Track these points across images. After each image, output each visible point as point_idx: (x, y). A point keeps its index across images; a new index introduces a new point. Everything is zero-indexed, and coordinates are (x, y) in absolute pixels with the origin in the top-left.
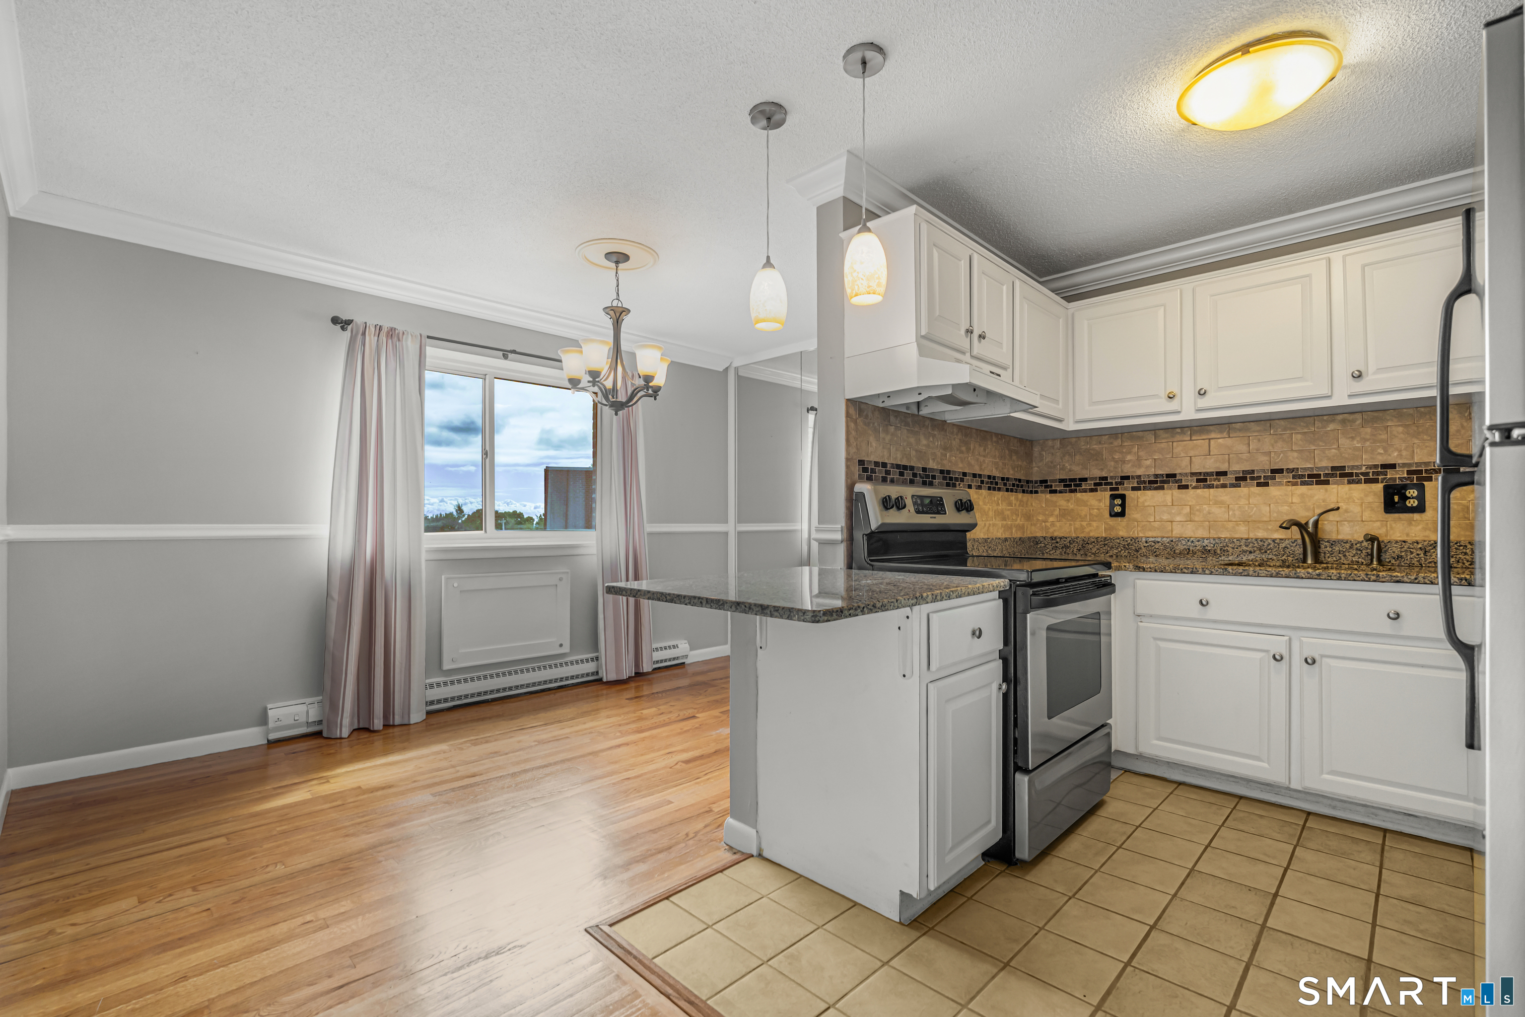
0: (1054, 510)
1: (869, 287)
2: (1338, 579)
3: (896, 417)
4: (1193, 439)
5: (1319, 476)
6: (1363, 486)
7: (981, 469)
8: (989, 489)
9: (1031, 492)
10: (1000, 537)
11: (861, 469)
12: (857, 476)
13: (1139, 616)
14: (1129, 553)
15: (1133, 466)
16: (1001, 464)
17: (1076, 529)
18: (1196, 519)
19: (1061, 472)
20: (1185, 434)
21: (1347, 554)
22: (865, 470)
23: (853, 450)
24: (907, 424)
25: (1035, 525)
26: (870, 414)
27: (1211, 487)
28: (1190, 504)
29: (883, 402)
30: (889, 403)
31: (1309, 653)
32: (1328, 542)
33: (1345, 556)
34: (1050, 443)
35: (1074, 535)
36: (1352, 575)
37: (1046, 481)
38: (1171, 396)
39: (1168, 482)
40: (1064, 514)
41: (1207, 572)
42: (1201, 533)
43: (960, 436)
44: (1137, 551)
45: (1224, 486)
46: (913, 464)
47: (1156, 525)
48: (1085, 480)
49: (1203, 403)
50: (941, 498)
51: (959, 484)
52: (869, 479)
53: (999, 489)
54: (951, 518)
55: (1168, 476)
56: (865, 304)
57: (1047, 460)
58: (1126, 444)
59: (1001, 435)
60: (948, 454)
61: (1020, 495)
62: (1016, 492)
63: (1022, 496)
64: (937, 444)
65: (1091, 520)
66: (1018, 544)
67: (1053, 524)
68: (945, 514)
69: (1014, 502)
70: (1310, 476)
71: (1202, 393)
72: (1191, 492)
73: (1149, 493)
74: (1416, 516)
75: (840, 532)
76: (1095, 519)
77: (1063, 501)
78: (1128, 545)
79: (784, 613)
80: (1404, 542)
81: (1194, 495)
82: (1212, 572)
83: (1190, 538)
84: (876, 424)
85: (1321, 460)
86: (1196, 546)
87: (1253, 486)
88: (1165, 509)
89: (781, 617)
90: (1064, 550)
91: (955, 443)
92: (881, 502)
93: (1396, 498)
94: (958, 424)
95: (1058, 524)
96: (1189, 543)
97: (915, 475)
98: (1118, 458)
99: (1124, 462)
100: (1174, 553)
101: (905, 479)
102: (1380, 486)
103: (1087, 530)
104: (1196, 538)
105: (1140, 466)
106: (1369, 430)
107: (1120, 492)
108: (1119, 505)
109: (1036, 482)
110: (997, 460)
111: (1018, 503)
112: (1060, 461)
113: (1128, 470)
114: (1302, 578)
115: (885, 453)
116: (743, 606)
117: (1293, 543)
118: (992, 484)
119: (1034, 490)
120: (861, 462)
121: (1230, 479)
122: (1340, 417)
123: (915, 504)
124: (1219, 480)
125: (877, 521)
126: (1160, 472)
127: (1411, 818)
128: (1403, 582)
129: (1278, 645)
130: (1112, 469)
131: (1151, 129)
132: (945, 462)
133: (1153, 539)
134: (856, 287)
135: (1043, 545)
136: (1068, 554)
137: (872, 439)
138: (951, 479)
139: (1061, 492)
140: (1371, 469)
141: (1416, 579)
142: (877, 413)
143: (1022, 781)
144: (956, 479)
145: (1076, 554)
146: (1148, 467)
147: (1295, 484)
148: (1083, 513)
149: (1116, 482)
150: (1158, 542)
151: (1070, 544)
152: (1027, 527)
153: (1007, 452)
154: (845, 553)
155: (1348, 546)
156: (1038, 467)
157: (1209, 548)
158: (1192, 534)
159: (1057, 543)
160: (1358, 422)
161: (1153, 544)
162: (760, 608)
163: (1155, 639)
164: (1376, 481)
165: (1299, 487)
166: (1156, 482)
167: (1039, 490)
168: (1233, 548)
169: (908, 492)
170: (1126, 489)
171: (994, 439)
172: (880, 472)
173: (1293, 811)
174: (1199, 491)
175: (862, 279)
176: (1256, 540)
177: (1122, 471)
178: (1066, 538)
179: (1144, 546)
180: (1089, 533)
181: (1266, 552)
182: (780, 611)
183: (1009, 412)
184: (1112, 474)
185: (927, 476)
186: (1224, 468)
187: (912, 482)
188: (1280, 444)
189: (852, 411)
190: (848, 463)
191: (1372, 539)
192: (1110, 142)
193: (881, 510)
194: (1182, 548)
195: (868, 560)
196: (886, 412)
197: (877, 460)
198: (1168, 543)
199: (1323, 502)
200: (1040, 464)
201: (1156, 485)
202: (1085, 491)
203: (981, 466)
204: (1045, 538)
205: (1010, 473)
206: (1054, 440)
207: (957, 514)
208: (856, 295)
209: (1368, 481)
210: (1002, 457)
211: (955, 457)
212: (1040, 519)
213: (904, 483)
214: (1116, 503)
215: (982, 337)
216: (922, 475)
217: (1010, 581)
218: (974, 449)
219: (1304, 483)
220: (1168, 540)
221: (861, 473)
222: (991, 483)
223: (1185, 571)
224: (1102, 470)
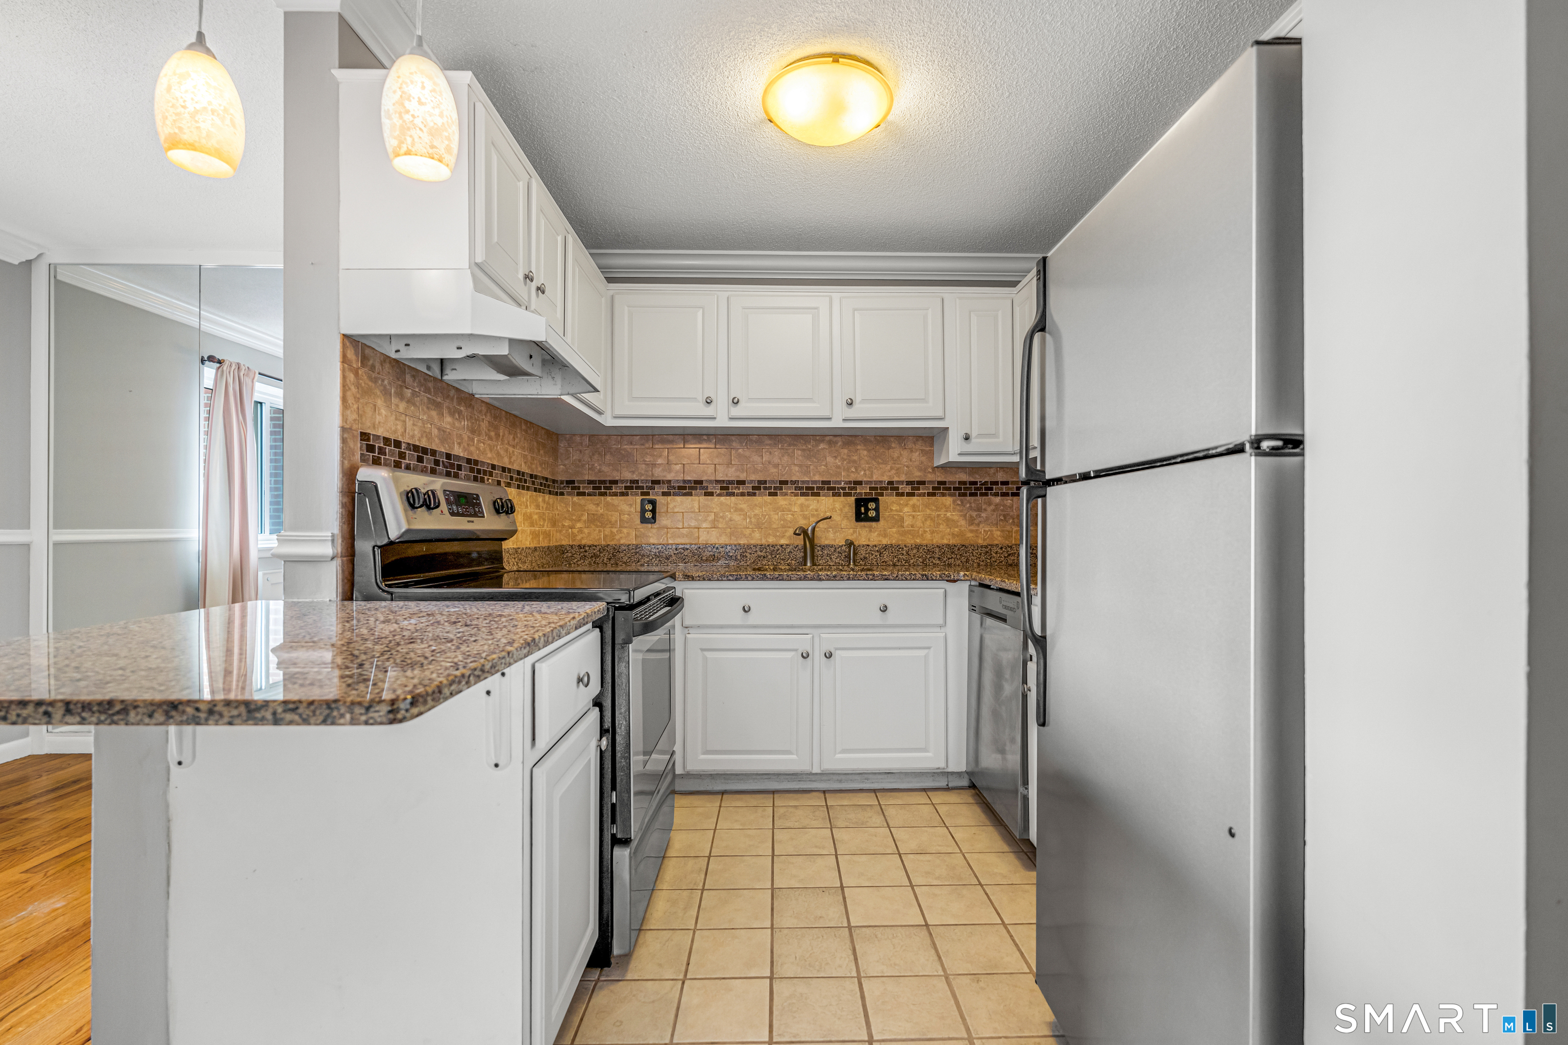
0: (582, 515)
1: (432, 147)
2: (848, 580)
3: (413, 376)
4: (717, 447)
5: (812, 488)
6: (842, 498)
7: (510, 462)
8: (518, 487)
9: (556, 494)
10: (528, 546)
11: (365, 446)
12: (358, 457)
13: (687, 627)
14: (660, 561)
15: (663, 470)
16: (529, 458)
17: (605, 536)
18: (720, 526)
19: (590, 472)
20: (711, 441)
21: (832, 557)
22: (370, 448)
23: (352, 416)
24: (427, 390)
25: (561, 531)
26: (378, 366)
27: (733, 494)
28: (715, 511)
29: (397, 351)
30: (406, 354)
31: (826, 648)
32: (820, 546)
33: (831, 558)
34: (578, 439)
35: (603, 543)
36: (857, 576)
37: (573, 482)
38: (709, 401)
39: (695, 488)
40: (594, 520)
41: (750, 578)
42: (724, 540)
43: (488, 417)
44: (668, 559)
45: (743, 494)
46: (434, 448)
47: (685, 532)
48: (615, 482)
49: (736, 411)
50: (477, 495)
51: (488, 479)
52: (376, 462)
53: (528, 489)
54: (488, 523)
55: (696, 482)
56: (415, 177)
57: (574, 458)
58: (657, 447)
59: (531, 423)
60: (476, 439)
61: (547, 496)
62: (543, 493)
63: (549, 498)
64: (463, 423)
65: (621, 527)
66: (547, 553)
67: (581, 531)
68: (483, 517)
69: (541, 504)
70: (807, 488)
71: (735, 402)
72: (715, 499)
73: (678, 499)
74: (874, 524)
75: (330, 543)
76: (626, 525)
77: (592, 505)
78: (659, 552)
79: (314, 712)
80: (868, 545)
81: (718, 502)
82: (753, 578)
83: (715, 544)
84: (386, 382)
85: (814, 475)
86: (720, 553)
87: (766, 495)
88: (693, 515)
89: (306, 721)
90: (594, 559)
91: (484, 425)
92: (405, 498)
93: (863, 509)
94: (488, 401)
95: (586, 531)
96: (715, 550)
97: (437, 463)
98: (650, 461)
99: (654, 465)
100: (702, 560)
101: (425, 467)
102: (853, 499)
103: (617, 537)
104: (720, 544)
105: (670, 471)
106: (846, 451)
107: (651, 497)
108: (650, 511)
109: (562, 482)
110: (526, 453)
111: (545, 506)
112: (589, 460)
113: (659, 474)
114: (823, 580)
115: (399, 427)
116: (189, 710)
117: (795, 548)
118: (522, 480)
119: (559, 491)
120: (365, 436)
121: (748, 488)
122: (828, 438)
123: (448, 502)
124: (739, 490)
125: (399, 527)
126: (688, 478)
127: (889, 775)
128: (889, 580)
129: (803, 642)
130: (643, 472)
131: (730, 108)
132: (472, 448)
133: (683, 546)
134: (409, 140)
135: (570, 555)
136: (598, 564)
137: (380, 402)
138: (479, 471)
139: (589, 495)
140: (847, 484)
141: (897, 576)
142: (387, 366)
143: (622, 855)
144: (485, 472)
145: (606, 564)
146: (677, 472)
147: (796, 495)
148: (613, 519)
149: (647, 486)
150: (687, 549)
151: (600, 553)
152: (553, 534)
153: (535, 444)
154: (340, 576)
155: (832, 549)
156: (564, 465)
157: (731, 554)
158: (717, 541)
159: (586, 551)
160: (839, 444)
161: (682, 551)
162: (242, 709)
163: (702, 650)
164: (849, 495)
165: (800, 497)
166: (684, 488)
167: (565, 491)
168: (751, 554)
169: (438, 484)
170: (657, 494)
171: (524, 427)
172: (391, 454)
173: (814, 794)
174: (722, 498)
175: (421, 129)
176: (768, 546)
177: (653, 475)
178: (596, 546)
179: (674, 554)
180: (619, 540)
181: (776, 557)
182: (300, 711)
183: (559, 393)
184: (643, 478)
185: (452, 465)
186: (742, 477)
187: (433, 472)
188: (786, 458)
189: (351, 354)
190: (346, 435)
191: (850, 544)
192: (691, 105)
193: (405, 511)
194: (708, 554)
195: (383, 586)
196: (400, 367)
197: (387, 435)
198: (696, 550)
199: (816, 511)
200: (566, 462)
201: (685, 491)
202: (615, 494)
203: (510, 458)
204: (572, 546)
205: (539, 471)
206: (582, 435)
207: (495, 518)
208: (408, 153)
209: (846, 495)
210: (530, 450)
211: (484, 443)
212: (566, 524)
213: (423, 471)
214: (647, 509)
215: (540, 289)
216: (446, 464)
217: (608, 603)
218: (503, 436)
219: (803, 495)
220: (696, 547)
221: (365, 452)
222: (520, 480)
223: (731, 578)
224: (633, 472)
